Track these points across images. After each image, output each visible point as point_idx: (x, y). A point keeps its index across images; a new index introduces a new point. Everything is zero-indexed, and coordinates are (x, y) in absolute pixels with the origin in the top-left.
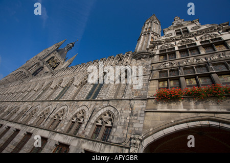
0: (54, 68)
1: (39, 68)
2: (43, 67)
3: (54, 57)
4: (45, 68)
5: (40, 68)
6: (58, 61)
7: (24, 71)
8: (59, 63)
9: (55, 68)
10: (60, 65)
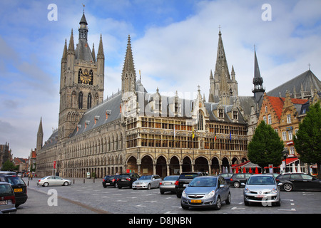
0: (91, 83)
1: (78, 96)
2: (81, 92)
3: (80, 69)
4: (83, 90)
5: (80, 96)
6: (89, 70)
7: (70, 110)
8: (91, 71)
9: (92, 81)
10: (95, 72)
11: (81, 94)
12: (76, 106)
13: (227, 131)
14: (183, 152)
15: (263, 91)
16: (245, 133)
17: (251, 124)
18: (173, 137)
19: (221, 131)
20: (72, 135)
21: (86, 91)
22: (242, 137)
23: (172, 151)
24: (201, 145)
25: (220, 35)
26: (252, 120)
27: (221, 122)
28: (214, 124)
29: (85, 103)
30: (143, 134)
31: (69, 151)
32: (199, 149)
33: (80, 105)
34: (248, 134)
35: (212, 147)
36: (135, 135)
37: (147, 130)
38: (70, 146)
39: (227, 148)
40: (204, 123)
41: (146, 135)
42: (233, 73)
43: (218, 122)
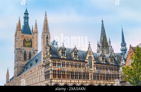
2: (25, 52)
3: (25, 39)
4: (26, 50)
7: (19, 61)
8: (31, 40)
9: (31, 46)
10: (33, 40)
12: (22, 59)
13: (107, 69)
14: (80, 82)
16: (118, 70)
17: (121, 65)
18: (73, 72)
19: (104, 69)
21: (28, 51)
22: (116, 73)
23: (73, 81)
24: (91, 78)
25: (102, 22)
26: (122, 62)
27: (103, 64)
28: (99, 65)
30: (53, 71)
32: (90, 80)
33: (25, 59)
34: (120, 71)
35: (98, 79)
36: (49, 71)
37: (56, 68)
39: (107, 79)
40: (93, 64)
41: (56, 71)
42: (110, 42)
43: (101, 64)
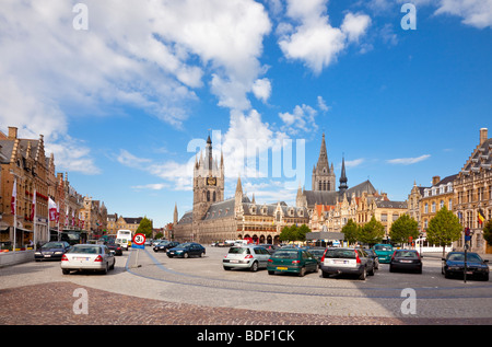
0: (215, 185)
1: (206, 194)
4: (210, 190)
7: (201, 203)
8: (215, 178)
11: (209, 192)
12: (205, 200)
13: (296, 221)
15: (346, 187)
16: (308, 222)
20: (203, 219)
21: (212, 190)
24: (278, 229)
27: (292, 217)
28: (287, 219)
29: (211, 198)
30: (245, 224)
31: (202, 228)
33: (208, 200)
36: (241, 225)
37: (248, 223)
38: (202, 225)
43: (290, 217)
